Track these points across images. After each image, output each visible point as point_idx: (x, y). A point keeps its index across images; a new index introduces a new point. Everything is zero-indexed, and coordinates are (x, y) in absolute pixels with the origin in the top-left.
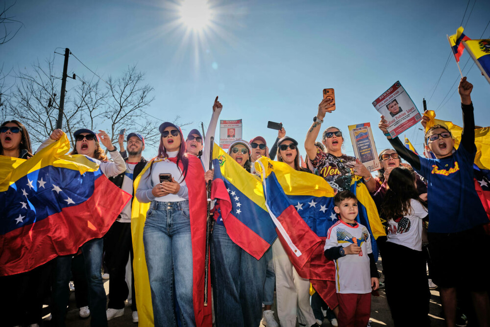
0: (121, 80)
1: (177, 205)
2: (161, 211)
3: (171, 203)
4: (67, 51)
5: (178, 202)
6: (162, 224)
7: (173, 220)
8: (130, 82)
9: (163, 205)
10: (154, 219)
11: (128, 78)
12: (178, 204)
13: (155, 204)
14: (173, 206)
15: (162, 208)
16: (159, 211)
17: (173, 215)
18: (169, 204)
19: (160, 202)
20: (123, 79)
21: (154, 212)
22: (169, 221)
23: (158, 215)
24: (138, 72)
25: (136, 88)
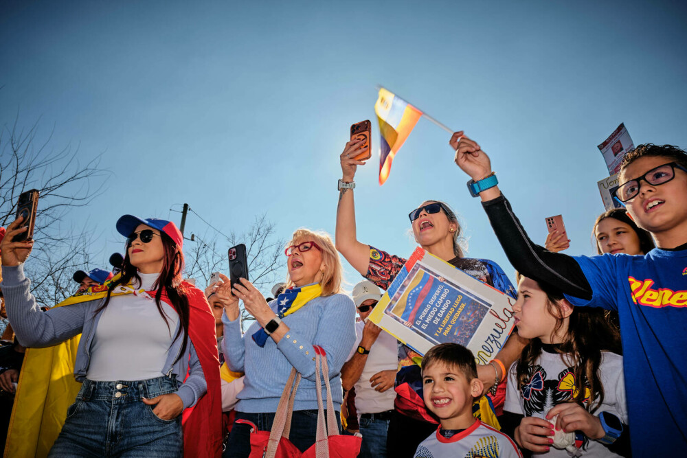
0: (247, 236)
1: (137, 388)
2: (100, 403)
3: (123, 383)
4: (186, 206)
5: (140, 382)
6: (95, 433)
7: (125, 424)
8: (258, 237)
9: (106, 389)
10: (80, 422)
11: (255, 232)
12: (141, 386)
13: (88, 388)
14: (129, 390)
15: (104, 397)
16: (95, 402)
17: (125, 412)
18: (119, 387)
19: (100, 383)
20: (250, 235)
21: (83, 406)
22: (113, 424)
23: (91, 411)
24: (267, 223)
25: (266, 244)
